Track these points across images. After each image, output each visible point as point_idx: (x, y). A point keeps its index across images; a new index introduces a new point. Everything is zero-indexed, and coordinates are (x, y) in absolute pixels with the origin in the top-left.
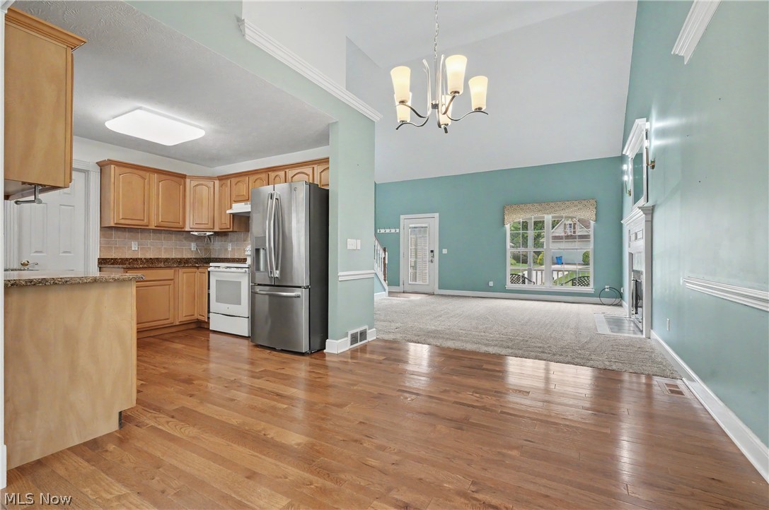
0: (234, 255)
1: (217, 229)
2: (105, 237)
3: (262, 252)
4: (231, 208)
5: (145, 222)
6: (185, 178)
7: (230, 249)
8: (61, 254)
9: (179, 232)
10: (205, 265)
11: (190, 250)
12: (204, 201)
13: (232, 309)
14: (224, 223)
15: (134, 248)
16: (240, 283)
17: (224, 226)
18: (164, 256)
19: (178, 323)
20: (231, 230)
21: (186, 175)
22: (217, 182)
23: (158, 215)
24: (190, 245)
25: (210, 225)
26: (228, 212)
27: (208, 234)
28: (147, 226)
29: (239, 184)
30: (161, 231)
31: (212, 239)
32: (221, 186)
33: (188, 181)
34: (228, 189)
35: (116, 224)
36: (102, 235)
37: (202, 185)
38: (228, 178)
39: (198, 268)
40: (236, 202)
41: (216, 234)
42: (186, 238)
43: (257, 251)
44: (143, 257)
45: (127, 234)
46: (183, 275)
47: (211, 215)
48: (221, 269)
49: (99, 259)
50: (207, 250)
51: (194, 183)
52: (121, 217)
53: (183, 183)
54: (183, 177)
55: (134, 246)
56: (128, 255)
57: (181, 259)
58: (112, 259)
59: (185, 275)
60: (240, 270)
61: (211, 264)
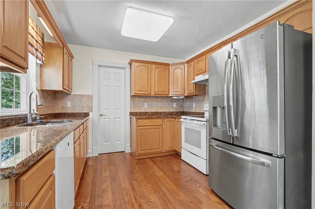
0: (197, 110)
1: (186, 94)
2: (133, 101)
3: (219, 110)
4: (194, 79)
5: (149, 92)
6: (169, 66)
7: (194, 106)
8: (115, 110)
9: (167, 97)
10: (179, 117)
11: (173, 108)
12: (179, 78)
13: (195, 150)
14: (190, 90)
15: (146, 107)
16: (200, 132)
17: (190, 92)
18: (160, 111)
19: (164, 151)
20: (194, 94)
21: (169, 64)
22: (186, 65)
23: (155, 87)
24: (173, 105)
25: (182, 93)
26: (193, 82)
27: (181, 97)
28: (150, 94)
29: (200, 62)
30: (158, 97)
31: (185, 101)
32: (188, 67)
33: (170, 67)
34: (192, 68)
35: (135, 94)
36: (132, 101)
37: (178, 68)
38: (192, 61)
39: (175, 118)
40: (197, 75)
41: (186, 97)
42: (171, 101)
43: (215, 108)
44: (150, 111)
45: (142, 99)
46: (167, 123)
47: (183, 86)
48: (188, 121)
49: (130, 112)
50: (182, 107)
51: (173, 68)
52: (137, 90)
53: (168, 69)
54: (168, 65)
55: (146, 105)
56: (143, 110)
57: (168, 112)
58: (136, 112)
59: (168, 122)
60: (200, 123)
61: (182, 117)
